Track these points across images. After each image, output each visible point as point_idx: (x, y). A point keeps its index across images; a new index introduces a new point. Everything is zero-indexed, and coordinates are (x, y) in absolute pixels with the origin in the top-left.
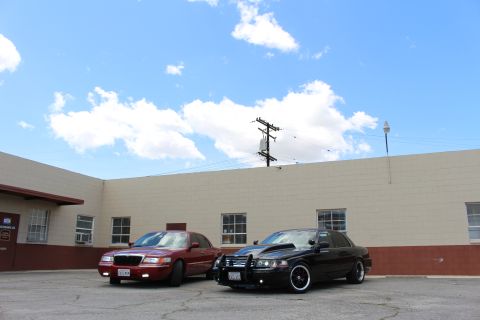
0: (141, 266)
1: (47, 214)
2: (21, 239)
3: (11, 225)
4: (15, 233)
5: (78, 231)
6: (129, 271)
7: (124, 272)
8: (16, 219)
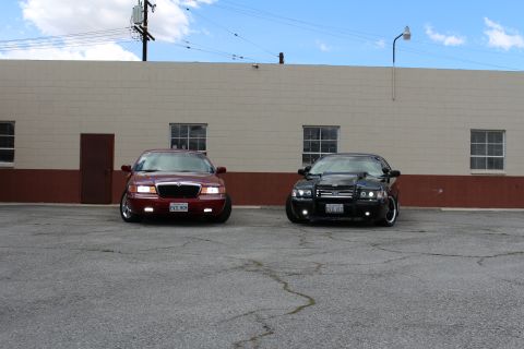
0: (202, 198)
6: (186, 205)
7: (178, 206)
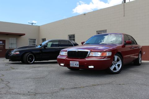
1: (17, 39)
2: (7, 48)
3: (3, 43)
4: (4, 46)
5: (29, 44)
8: (4, 42)
